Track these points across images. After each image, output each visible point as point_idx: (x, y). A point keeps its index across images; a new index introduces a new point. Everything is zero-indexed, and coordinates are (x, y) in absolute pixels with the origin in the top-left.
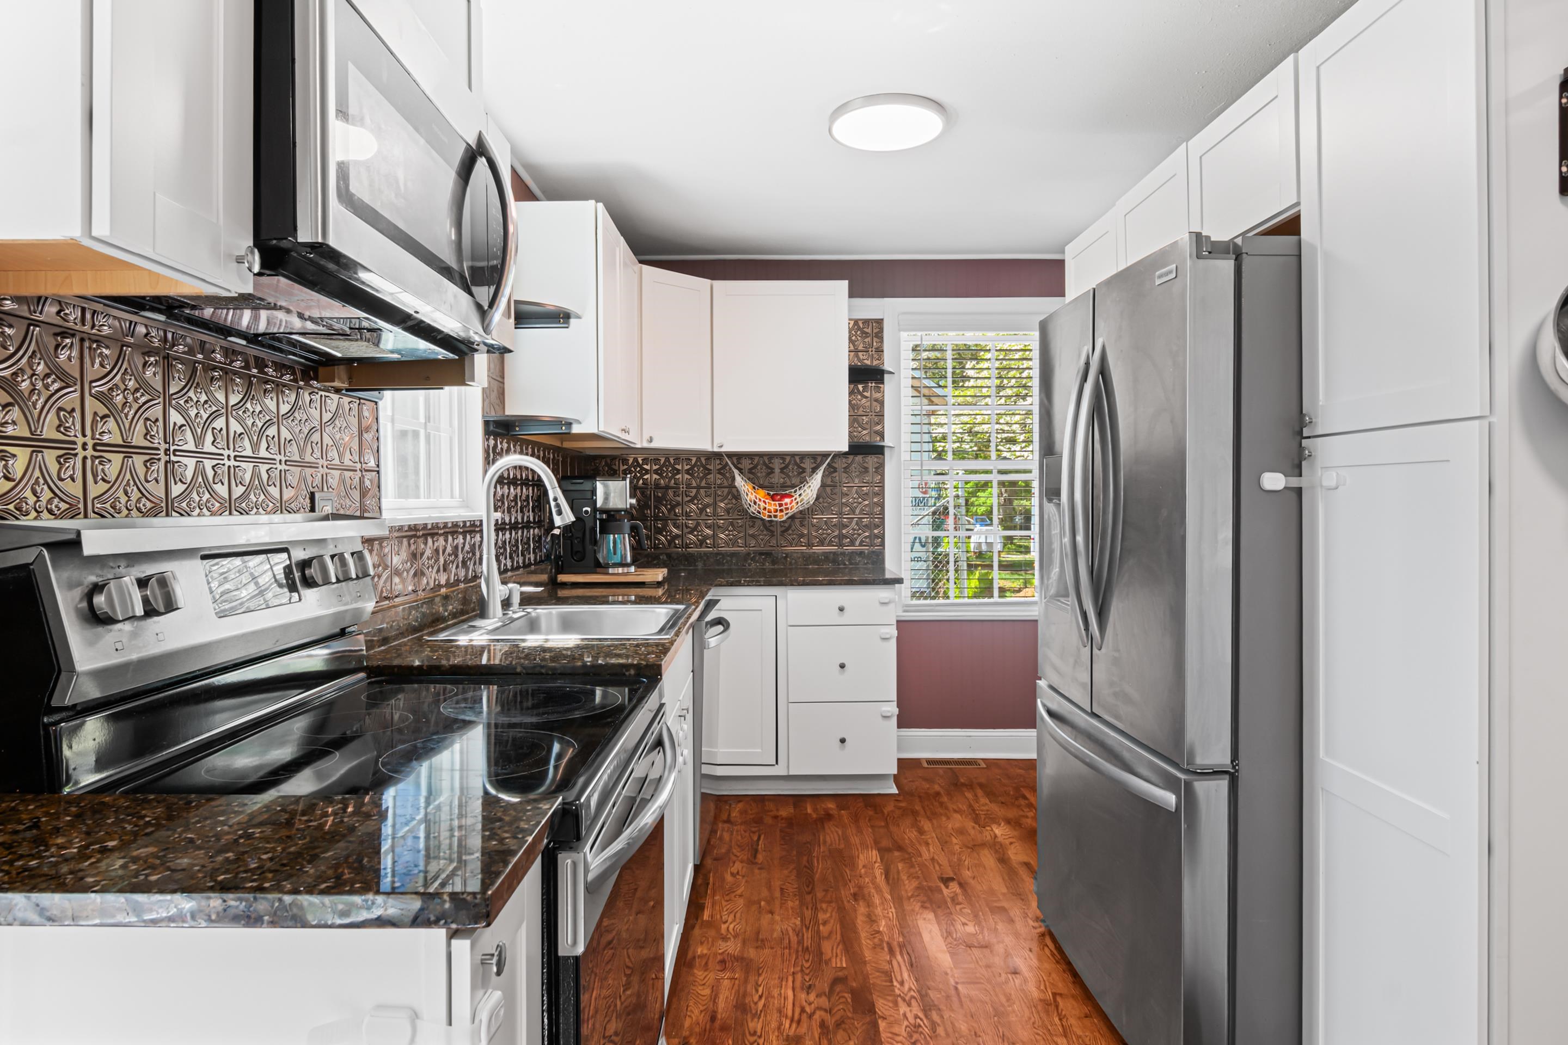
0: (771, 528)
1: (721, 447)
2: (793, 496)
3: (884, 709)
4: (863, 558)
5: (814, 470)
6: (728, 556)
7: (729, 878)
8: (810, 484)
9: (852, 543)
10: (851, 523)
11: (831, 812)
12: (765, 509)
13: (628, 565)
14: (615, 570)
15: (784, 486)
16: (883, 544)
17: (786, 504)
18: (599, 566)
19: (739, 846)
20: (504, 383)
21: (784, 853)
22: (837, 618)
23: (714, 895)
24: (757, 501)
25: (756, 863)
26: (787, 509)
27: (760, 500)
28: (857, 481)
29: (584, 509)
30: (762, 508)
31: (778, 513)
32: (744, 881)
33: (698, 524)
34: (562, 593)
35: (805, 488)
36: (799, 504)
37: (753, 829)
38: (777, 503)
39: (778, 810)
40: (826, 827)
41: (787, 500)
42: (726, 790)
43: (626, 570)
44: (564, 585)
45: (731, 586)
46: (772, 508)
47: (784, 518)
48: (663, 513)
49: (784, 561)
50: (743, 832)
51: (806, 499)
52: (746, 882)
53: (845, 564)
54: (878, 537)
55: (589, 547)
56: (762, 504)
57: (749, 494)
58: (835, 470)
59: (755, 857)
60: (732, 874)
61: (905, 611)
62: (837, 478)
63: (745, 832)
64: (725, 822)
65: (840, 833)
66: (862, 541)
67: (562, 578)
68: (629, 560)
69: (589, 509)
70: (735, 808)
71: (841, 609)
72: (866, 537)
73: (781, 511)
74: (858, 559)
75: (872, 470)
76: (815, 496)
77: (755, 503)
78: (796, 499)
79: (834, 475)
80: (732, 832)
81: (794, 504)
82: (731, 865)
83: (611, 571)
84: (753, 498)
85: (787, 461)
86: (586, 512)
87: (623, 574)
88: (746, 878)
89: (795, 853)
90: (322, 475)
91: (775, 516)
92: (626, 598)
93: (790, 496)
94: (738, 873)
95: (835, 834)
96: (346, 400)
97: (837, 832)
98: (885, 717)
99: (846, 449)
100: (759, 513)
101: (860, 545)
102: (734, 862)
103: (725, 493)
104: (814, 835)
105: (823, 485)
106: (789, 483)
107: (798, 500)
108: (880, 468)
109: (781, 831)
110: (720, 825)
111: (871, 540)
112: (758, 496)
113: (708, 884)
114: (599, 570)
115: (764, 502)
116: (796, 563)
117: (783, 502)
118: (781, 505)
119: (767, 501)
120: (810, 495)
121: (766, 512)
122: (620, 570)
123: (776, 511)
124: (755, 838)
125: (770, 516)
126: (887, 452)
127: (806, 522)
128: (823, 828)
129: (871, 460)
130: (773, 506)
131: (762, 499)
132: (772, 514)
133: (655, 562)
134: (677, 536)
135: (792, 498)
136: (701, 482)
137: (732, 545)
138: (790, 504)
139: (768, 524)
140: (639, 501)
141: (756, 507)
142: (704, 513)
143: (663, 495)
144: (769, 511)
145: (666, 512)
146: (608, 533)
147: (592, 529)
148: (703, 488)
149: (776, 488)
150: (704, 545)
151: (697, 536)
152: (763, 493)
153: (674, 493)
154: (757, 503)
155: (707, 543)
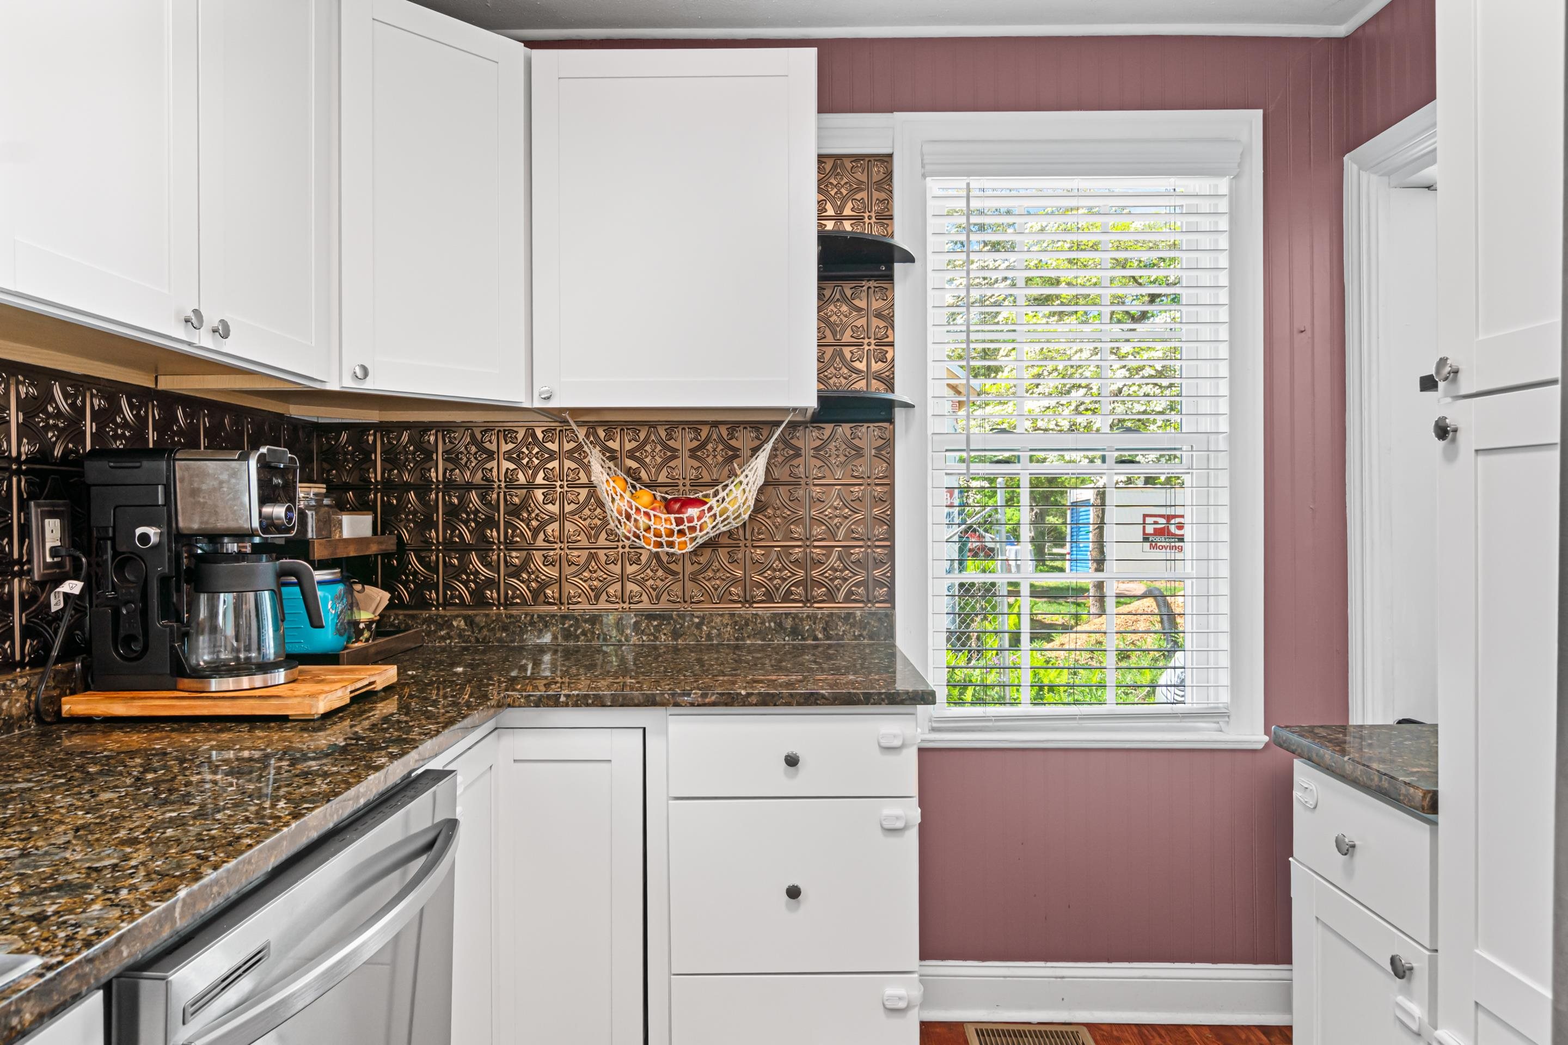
0: (673, 566)
1: (548, 398)
2: (706, 503)
3: (890, 991)
4: (853, 626)
5: (755, 450)
6: (586, 621)
8: (742, 478)
9: (831, 596)
10: (828, 556)
12: (648, 529)
13: (265, 667)
14: (229, 683)
15: (697, 484)
16: (891, 598)
17: (690, 520)
18: (183, 676)
22: (780, 780)
24: (633, 512)
26: (692, 529)
27: (638, 510)
28: (839, 474)
29: (139, 531)
30: (642, 526)
31: (675, 538)
33: (528, 560)
35: (731, 487)
36: (719, 519)
38: (672, 516)
41: (693, 512)
43: (258, 680)
45: (539, 706)
46: (662, 527)
47: (690, 548)
48: (461, 536)
49: (696, 632)
51: (731, 509)
53: (816, 638)
54: (882, 585)
55: (159, 624)
56: (643, 520)
57: (617, 498)
58: (797, 453)
61: (934, 730)
62: (801, 469)
66: (850, 593)
67: (73, 705)
68: (271, 654)
69: (152, 532)
71: (792, 761)
72: (857, 585)
73: (682, 533)
74: (842, 628)
75: (870, 452)
76: (751, 503)
77: (628, 517)
78: (710, 509)
79: (795, 462)
81: (706, 518)
83: (217, 684)
84: (624, 506)
85: (704, 435)
86: (145, 538)
87: (249, 693)
91: (671, 544)
93: (699, 502)
99: (812, 403)
100: (638, 537)
101: (847, 599)
103: (582, 498)
105: (770, 482)
106: (706, 478)
107: (716, 510)
108: (886, 451)
111: (867, 589)
112: (634, 503)
114: (186, 682)
115: (646, 514)
116: (719, 635)
117: (684, 516)
118: (679, 522)
119: (652, 513)
120: (741, 501)
121: (650, 535)
122: (245, 682)
123: (670, 533)
125: (660, 545)
126: (899, 413)
127: (740, 555)
129: (868, 434)
130: (664, 522)
131: (643, 509)
132: (664, 539)
133: (443, 633)
134: (490, 583)
135: (706, 507)
136: (535, 475)
137: (597, 598)
138: (699, 518)
139: (665, 559)
140: (415, 513)
141: (631, 525)
142: (541, 536)
143: (460, 502)
144: (658, 534)
145: (467, 536)
146: (213, 593)
147: (164, 580)
148: (540, 487)
149: (681, 488)
150: (542, 597)
151: (527, 582)
152: (645, 496)
153: (483, 498)
154: (634, 516)
155: (546, 596)
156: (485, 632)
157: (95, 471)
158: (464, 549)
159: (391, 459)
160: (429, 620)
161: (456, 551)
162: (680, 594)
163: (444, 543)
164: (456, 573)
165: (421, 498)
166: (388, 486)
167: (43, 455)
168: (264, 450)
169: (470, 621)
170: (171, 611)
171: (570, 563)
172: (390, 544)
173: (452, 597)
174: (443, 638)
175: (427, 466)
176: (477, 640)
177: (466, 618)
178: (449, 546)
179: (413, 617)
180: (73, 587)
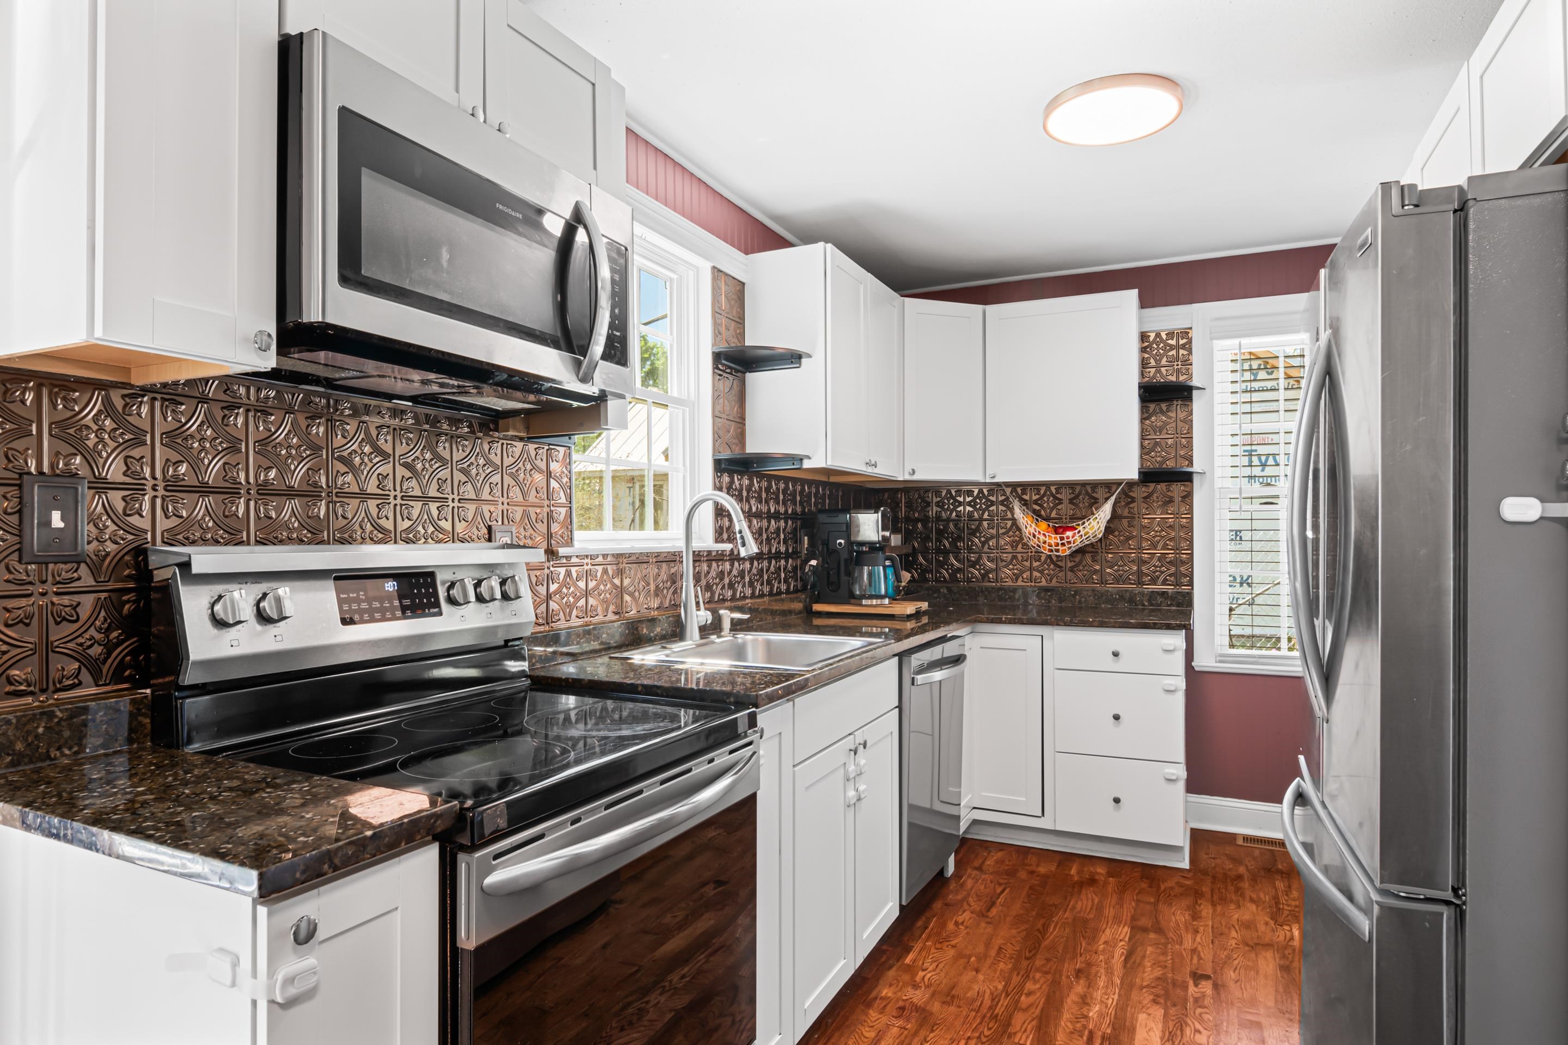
0: (1059, 563)
1: (994, 477)
2: (1076, 529)
3: (1167, 770)
4: (1166, 599)
5: (1107, 499)
6: (1013, 591)
7: (951, 926)
8: (1097, 516)
9: (1154, 581)
10: (1151, 559)
11: (1097, 877)
12: (1045, 542)
13: (882, 597)
14: (868, 602)
15: (1074, 518)
16: (1191, 583)
17: (1068, 538)
18: (851, 598)
19: (977, 896)
20: (744, 424)
21: (1022, 912)
22: (1110, 664)
23: (927, 940)
24: (1037, 534)
25: (987, 917)
26: (1069, 543)
27: (1039, 532)
28: (1159, 512)
29: (838, 541)
30: (1041, 541)
31: (1059, 547)
32: (965, 932)
33: (980, 558)
34: (817, 622)
35: (1091, 520)
36: (1084, 538)
37: (1002, 881)
38: (1058, 536)
39: (1038, 865)
40: (1084, 891)
41: (1069, 534)
42: (991, 836)
43: (879, 602)
44: (820, 614)
45: (992, 622)
46: (1053, 542)
47: (1068, 553)
48: (944, 545)
49: (1072, 599)
50: (989, 882)
51: (1091, 532)
52: (967, 933)
53: (1144, 605)
54: (1186, 576)
55: (844, 578)
56: (1042, 538)
57: (1028, 526)
58: (1133, 500)
59: (988, 910)
60: (956, 924)
62: (1136, 509)
63: (991, 882)
64: (976, 869)
65: (1096, 901)
66: (1165, 580)
67: (817, 607)
68: (883, 592)
69: (842, 541)
70: (993, 856)
71: (1116, 654)
72: (1170, 575)
73: (1063, 544)
74: (1160, 600)
75: (1177, 499)
76: (1103, 529)
77: (1034, 536)
78: (1080, 532)
79: (1132, 506)
80: (977, 881)
81: (1077, 537)
82: (960, 913)
83: (864, 602)
84: (1032, 531)
85: (1077, 491)
86: (840, 544)
87: (876, 606)
88: (968, 930)
89: (1034, 913)
90: (503, 511)
91: (1057, 551)
92: (879, 630)
93: (1073, 528)
94: (962, 923)
95: (1090, 901)
96: (532, 447)
97: (1093, 900)
98: (1169, 780)
99: (1135, 476)
100: (1040, 547)
101: (1164, 583)
102: (964, 911)
103: (1009, 526)
104: (1066, 898)
105: (1115, 516)
106: (1079, 515)
107: (1082, 533)
108: (1188, 497)
109: (1031, 888)
110: (969, 871)
111: (1176, 579)
112: (1037, 529)
113: (926, 928)
114: (853, 601)
115: (1044, 535)
116: (1086, 601)
117: (1065, 536)
118: (1062, 539)
119: (1047, 534)
120: (1096, 528)
121: (1046, 546)
122: (874, 602)
123: (1057, 545)
124: (999, 891)
125: (1051, 551)
126: (1196, 479)
127: (1099, 557)
128: (1080, 893)
129: (1177, 489)
130: (1054, 539)
131: (1042, 532)
132: (1054, 548)
133: (936, 595)
134: (959, 570)
135: (1076, 531)
136: (983, 514)
137: (1017, 580)
138: (1073, 537)
139: (1055, 559)
140: (921, 533)
141: (1036, 540)
142: (987, 546)
143: (944, 528)
144: (1050, 545)
145: (947, 545)
146: (863, 565)
147: (846, 560)
148: (986, 520)
149: (1064, 520)
150: (986, 579)
151: (979, 570)
152: (1044, 525)
153: (956, 526)
154: (1037, 536)
155: (989, 577)
156: (957, 595)
157: (822, 518)
158: (946, 553)
159: (909, 505)
160: (928, 589)
161: (941, 553)
162: (1064, 578)
163: (935, 549)
164: (940, 565)
165: (924, 526)
166: (908, 519)
167: (803, 512)
168: (882, 509)
169: (949, 590)
170: (849, 574)
171: (1002, 561)
172: (910, 550)
173: (940, 577)
174: (936, 598)
175: (928, 509)
176: (953, 600)
177: (948, 588)
178: (938, 551)
179: (921, 587)
180: (814, 562)
